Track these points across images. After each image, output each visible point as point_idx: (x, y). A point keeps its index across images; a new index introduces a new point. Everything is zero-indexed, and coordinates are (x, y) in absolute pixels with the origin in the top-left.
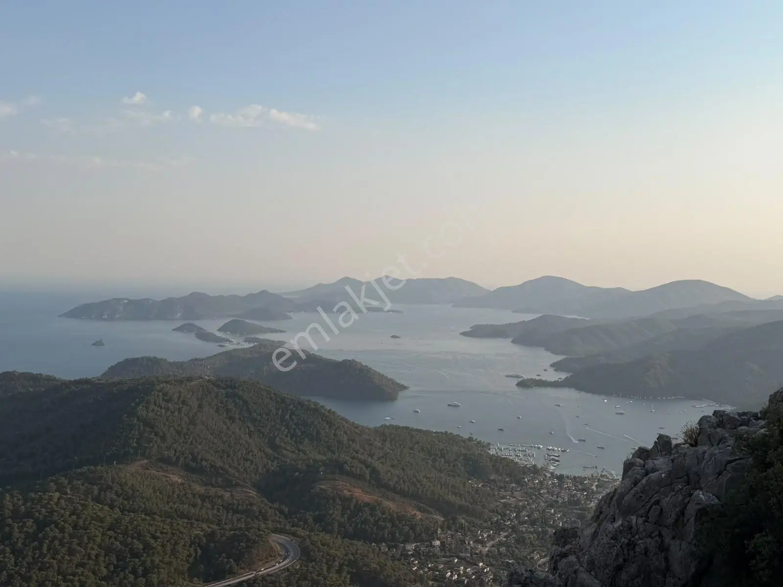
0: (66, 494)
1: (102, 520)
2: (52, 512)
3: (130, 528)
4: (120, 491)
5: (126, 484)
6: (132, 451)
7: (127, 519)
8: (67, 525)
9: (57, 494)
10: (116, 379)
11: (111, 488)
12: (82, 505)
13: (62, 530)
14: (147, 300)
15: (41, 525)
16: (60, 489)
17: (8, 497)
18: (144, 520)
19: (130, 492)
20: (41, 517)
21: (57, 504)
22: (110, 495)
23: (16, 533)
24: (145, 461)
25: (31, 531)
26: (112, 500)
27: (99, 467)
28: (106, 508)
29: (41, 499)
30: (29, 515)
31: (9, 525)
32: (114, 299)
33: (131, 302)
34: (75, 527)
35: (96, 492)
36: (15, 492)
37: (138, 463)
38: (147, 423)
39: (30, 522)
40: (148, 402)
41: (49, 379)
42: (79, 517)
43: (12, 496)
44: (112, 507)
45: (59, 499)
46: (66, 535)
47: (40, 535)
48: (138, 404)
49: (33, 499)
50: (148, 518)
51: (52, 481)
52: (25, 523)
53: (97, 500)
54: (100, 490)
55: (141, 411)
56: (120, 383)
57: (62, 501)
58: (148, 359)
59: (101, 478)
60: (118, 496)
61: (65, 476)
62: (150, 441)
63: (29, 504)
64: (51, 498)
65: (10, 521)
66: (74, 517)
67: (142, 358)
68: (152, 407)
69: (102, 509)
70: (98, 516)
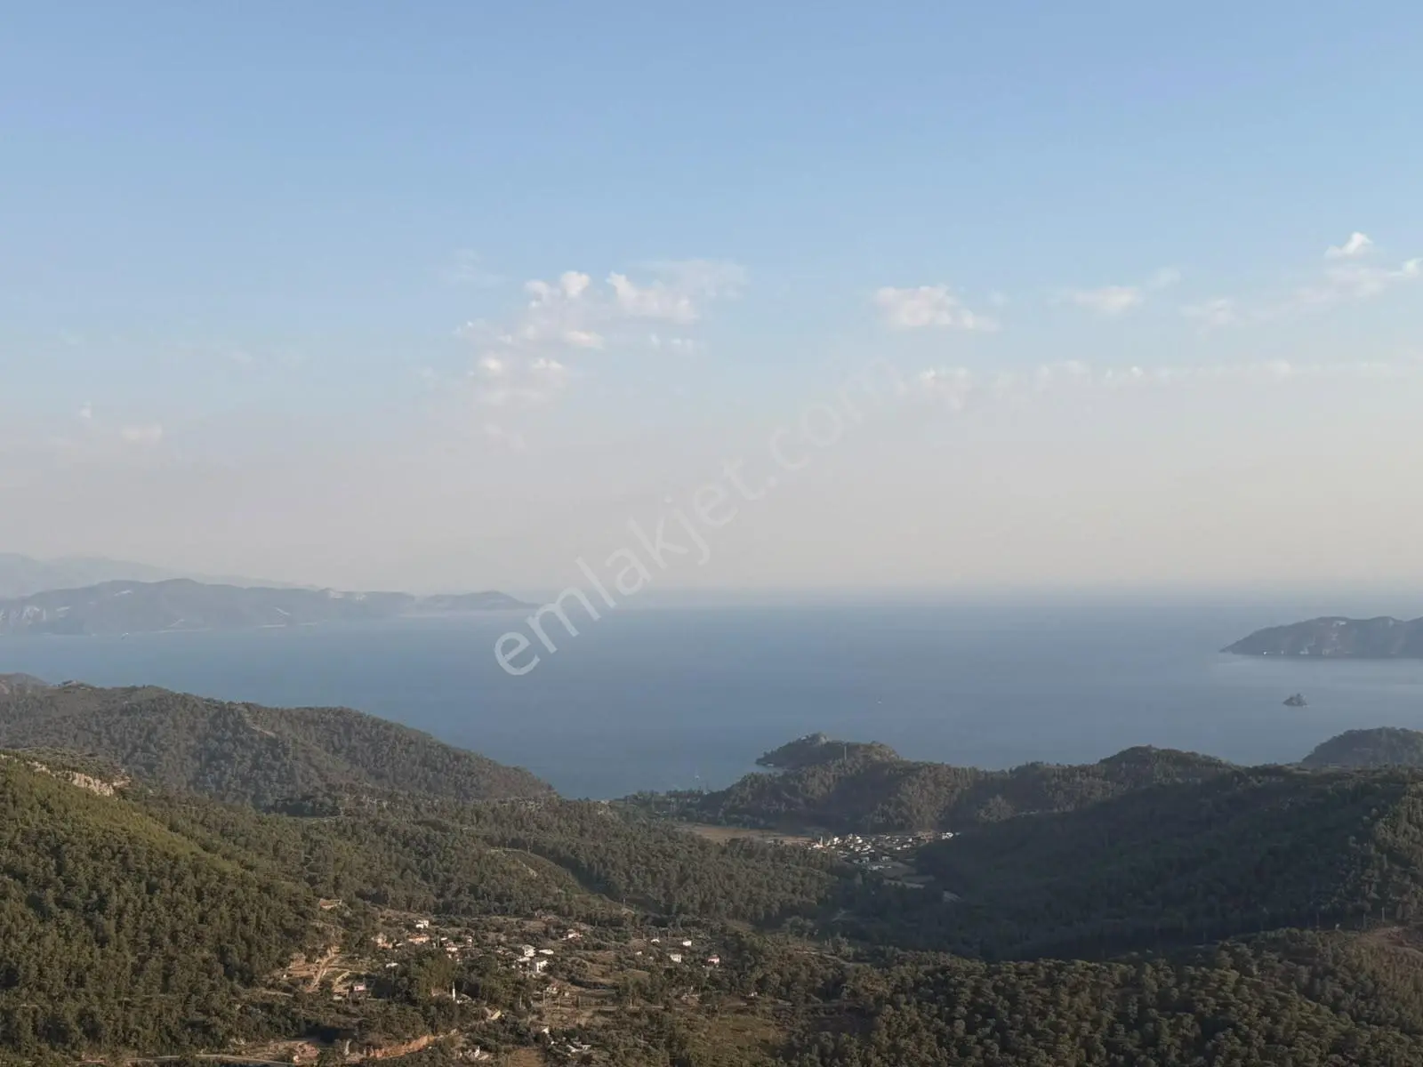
0: (1251, 975)
1: (1318, 1032)
2: (1226, 1006)
3: (1373, 1053)
4: (1350, 982)
5: (1360, 968)
6: (1368, 906)
7: (1367, 1036)
8: (1255, 1034)
9: (1233, 975)
10: (1332, 768)
11: (1333, 973)
12: (1281, 999)
13: (1246, 1040)
14: (1384, 619)
15: (1210, 1027)
16: (1240, 966)
17: (1149, 969)
18: (1398, 1041)
19: (1371, 985)
20: (1209, 1014)
21: (1235, 991)
22: (1331, 987)
23: (1166, 1038)
24: (1396, 929)
25: (1192, 1035)
26: (1338, 999)
27: (1308, 932)
28: (1326, 1009)
29: (1205, 979)
30: (1188, 1006)
31: (1155, 1021)
32: (1321, 619)
33: (1353, 624)
34: (1270, 1038)
35: (1305, 978)
36: (1161, 962)
37: (1381, 932)
38: (1393, 855)
39: (1189, 1019)
40: (1397, 815)
41: (1210, 763)
42: (1276, 1021)
43: (1157, 969)
44: (1336, 1009)
45: (1239, 982)
46: (1255, 1052)
47: (1209, 1045)
48: (1376, 819)
49: (1193, 979)
50: (1406, 1038)
51: (1223, 948)
52: (1181, 1019)
53: (1308, 992)
54: (1313, 975)
55: (1382, 830)
56: (1339, 777)
57: (1245, 988)
58: (1392, 733)
59: (1313, 952)
60: (1348, 989)
61: (1247, 942)
62: (1403, 891)
63: (1186, 986)
64: (1223, 982)
65: (1154, 1012)
66: (1267, 1020)
67: (1380, 731)
68: (1404, 824)
69: (1317, 1012)
70: (1312, 1023)
